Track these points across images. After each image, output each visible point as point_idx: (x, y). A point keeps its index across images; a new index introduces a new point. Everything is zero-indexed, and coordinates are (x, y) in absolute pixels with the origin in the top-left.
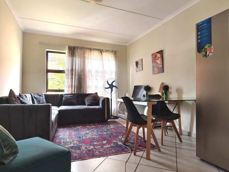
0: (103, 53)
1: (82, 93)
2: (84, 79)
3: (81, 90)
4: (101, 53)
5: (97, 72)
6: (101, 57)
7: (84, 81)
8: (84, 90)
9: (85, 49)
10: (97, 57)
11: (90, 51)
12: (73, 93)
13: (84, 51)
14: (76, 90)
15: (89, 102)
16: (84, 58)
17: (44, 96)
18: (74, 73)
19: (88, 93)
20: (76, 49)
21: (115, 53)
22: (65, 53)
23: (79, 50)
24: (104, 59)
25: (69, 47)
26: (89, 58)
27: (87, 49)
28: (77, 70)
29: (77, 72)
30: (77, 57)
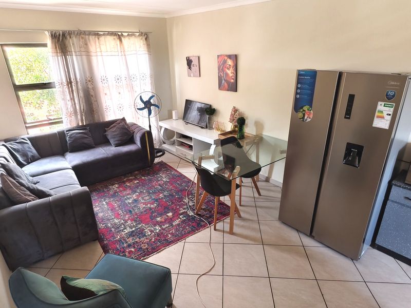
0: (122, 38)
1: (97, 121)
2: (95, 95)
3: (94, 118)
4: (121, 40)
5: (118, 79)
6: (121, 48)
7: (96, 101)
8: (99, 116)
9: (87, 35)
10: (113, 49)
11: (98, 39)
12: (80, 124)
13: (85, 40)
14: (84, 118)
15: (116, 139)
16: (88, 55)
17: (29, 142)
20: (68, 37)
21: (146, 36)
22: (45, 45)
23: (74, 39)
24: (126, 53)
25: (52, 35)
26: (99, 54)
27: (90, 33)
28: (78, 80)
29: (79, 85)
30: (74, 53)
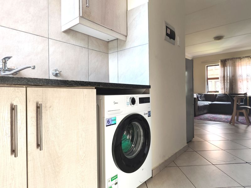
2: (235, 82)
3: (233, 91)
7: (235, 84)
8: (235, 91)
10: (247, 63)
11: (240, 60)
12: (226, 93)
13: (234, 61)
14: (228, 91)
16: (234, 66)
18: (226, 78)
19: (239, 93)
20: (227, 61)
22: (219, 65)
23: (230, 61)
25: (221, 61)
26: (240, 65)
27: (237, 58)
28: (228, 76)
29: (228, 77)
30: (228, 66)
